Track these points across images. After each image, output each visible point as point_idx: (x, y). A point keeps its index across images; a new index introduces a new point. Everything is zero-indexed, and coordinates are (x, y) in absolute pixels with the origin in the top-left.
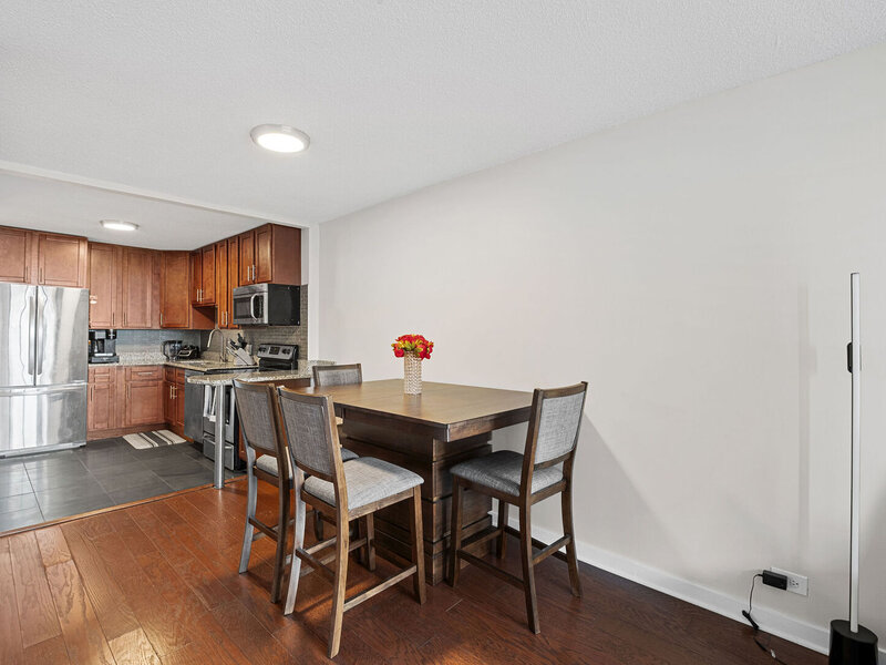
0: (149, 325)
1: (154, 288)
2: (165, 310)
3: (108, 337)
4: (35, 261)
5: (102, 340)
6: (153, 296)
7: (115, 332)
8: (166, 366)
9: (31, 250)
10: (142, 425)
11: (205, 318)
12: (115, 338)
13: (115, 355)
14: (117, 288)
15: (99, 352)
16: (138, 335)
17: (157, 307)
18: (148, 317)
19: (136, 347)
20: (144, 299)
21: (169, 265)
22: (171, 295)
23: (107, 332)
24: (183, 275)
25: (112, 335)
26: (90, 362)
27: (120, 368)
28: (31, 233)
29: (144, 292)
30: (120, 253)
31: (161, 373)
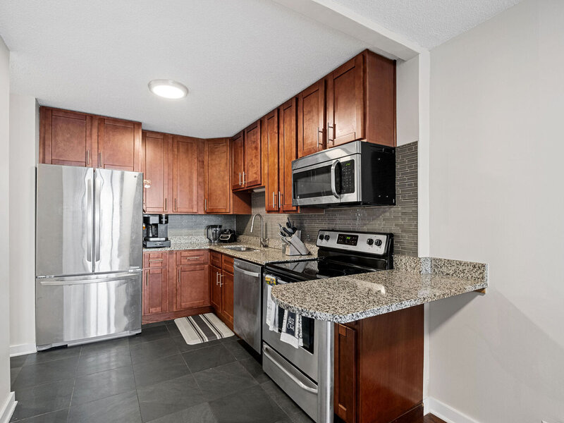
0: (195, 210)
1: (199, 175)
2: (209, 197)
3: (161, 222)
4: (95, 146)
5: (156, 225)
6: (199, 184)
7: (167, 218)
8: (211, 250)
9: (91, 135)
10: (191, 308)
11: (244, 203)
12: (167, 222)
13: (167, 239)
14: (169, 174)
15: (153, 237)
16: (186, 219)
17: (202, 193)
18: (195, 203)
19: (185, 231)
20: (190, 185)
21: (212, 152)
22: (214, 182)
23: (160, 217)
24: (223, 161)
25: (164, 220)
26: (145, 246)
27: (171, 252)
28: (92, 117)
29: (190, 178)
30: (170, 141)
31: (206, 257)
